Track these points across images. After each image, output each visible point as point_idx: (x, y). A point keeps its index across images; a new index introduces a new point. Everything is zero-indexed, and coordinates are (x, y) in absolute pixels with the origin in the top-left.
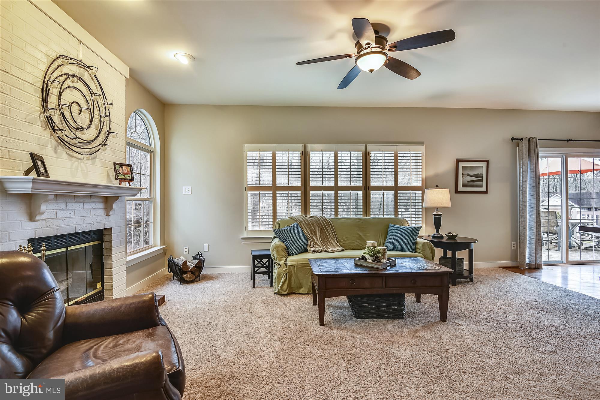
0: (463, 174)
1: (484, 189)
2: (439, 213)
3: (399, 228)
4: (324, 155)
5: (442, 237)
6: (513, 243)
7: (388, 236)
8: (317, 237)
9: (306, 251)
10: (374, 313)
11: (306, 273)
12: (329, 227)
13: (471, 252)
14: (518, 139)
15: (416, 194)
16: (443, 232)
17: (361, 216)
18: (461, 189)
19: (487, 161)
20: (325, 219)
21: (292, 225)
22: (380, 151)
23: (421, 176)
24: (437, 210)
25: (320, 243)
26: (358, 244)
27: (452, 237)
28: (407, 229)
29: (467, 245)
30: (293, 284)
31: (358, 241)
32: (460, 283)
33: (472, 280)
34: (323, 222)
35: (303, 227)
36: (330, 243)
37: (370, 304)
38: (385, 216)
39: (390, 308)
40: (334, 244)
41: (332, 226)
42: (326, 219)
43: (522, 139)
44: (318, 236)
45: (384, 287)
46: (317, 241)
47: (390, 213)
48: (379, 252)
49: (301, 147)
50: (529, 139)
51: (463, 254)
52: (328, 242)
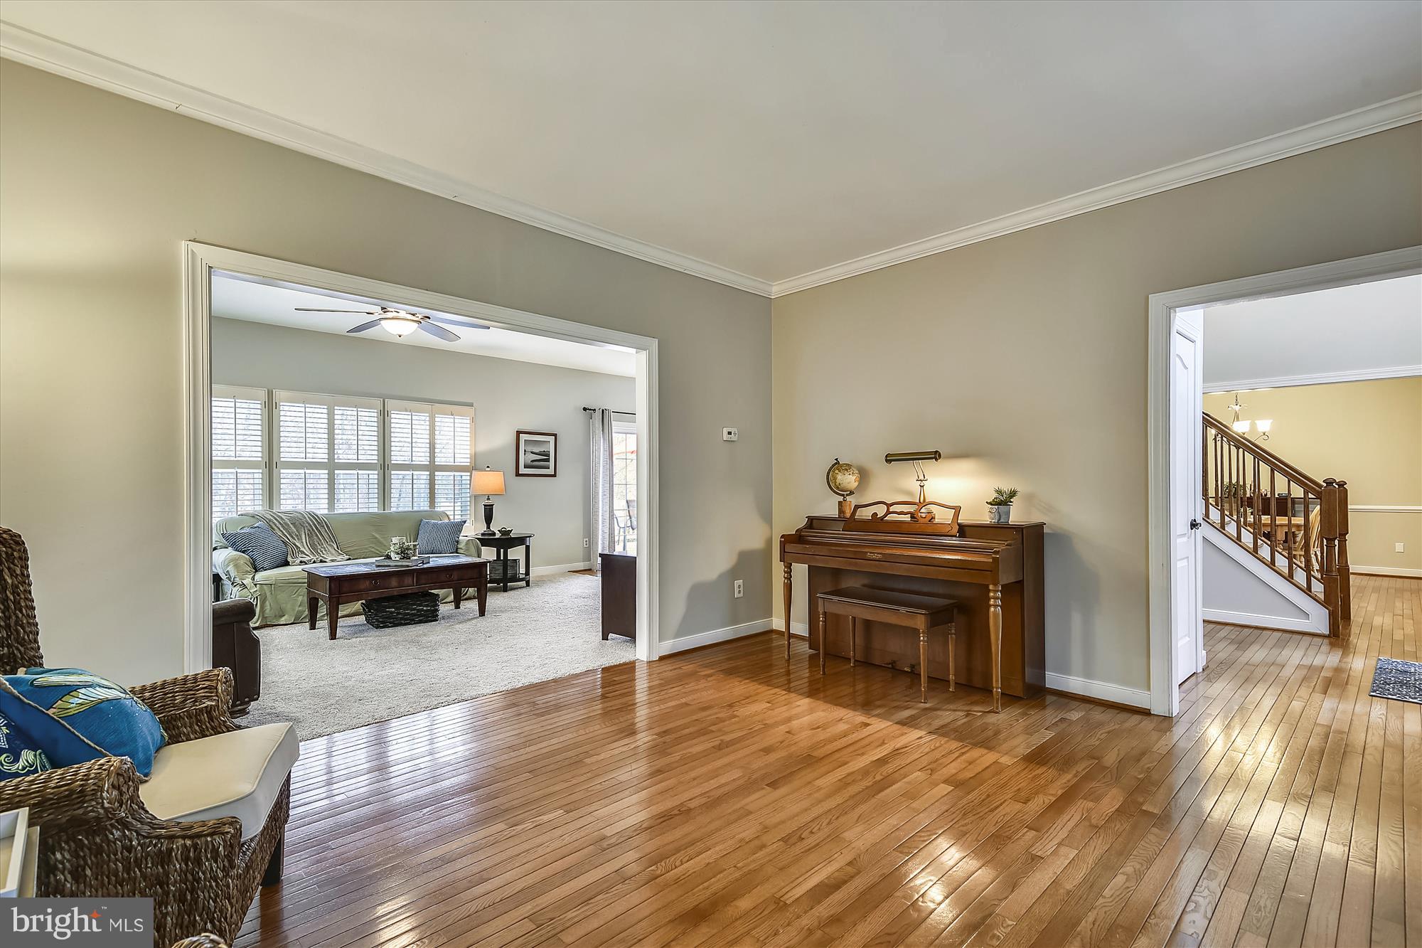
0: (525, 451)
1: (551, 471)
2: (490, 502)
3: (434, 524)
4: (307, 410)
5: (494, 534)
6: (585, 540)
7: (419, 536)
8: (302, 542)
9: (286, 564)
10: (401, 619)
11: (292, 592)
12: (323, 526)
13: (528, 548)
14: (590, 410)
15: (461, 476)
16: (495, 527)
17: (376, 510)
18: (522, 470)
19: (555, 435)
20: (314, 516)
21: (255, 526)
22: (406, 411)
23: (468, 452)
24: (488, 499)
25: (308, 550)
26: (373, 550)
27: (505, 533)
28: (446, 525)
29: (521, 541)
30: (267, 611)
31: (373, 545)
32: (513, 589)
33: (528, 585)
34: (311, 520)
35: (275, 528)
36: (325, 551)
37: (396, 609)
38: (415, 509)
39: (422, 610)
40: (334, 552)
41: (327, 525)
42: (317, 516)
43: (595, 410)
44: (304, 541)
45: (415, 584)
46: (302, 549)
47: (423, 505)
48: (408, 549)
49: (262, 393)
50: (603, 411)
51: (516, 553)
52: (322, 549)
